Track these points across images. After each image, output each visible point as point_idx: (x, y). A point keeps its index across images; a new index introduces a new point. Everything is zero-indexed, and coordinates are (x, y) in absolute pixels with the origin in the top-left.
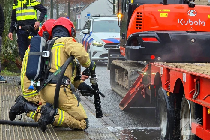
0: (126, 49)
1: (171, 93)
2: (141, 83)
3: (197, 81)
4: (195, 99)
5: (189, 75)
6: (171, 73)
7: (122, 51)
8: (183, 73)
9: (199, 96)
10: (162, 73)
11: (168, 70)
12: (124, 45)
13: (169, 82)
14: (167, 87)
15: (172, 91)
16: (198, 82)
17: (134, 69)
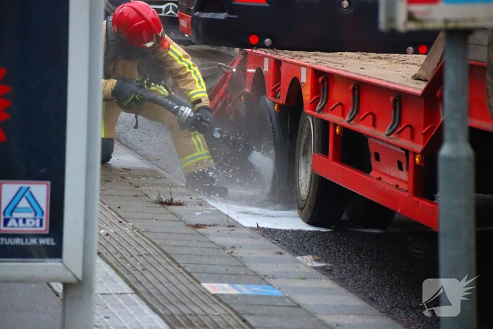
0: (194, 17)
1: (280, 106)
2: (226, 90)
3: (323, 81)
4: (319, 111)
5: (310, 71)
6: (283, 68)
7: (183, 23)
8: (303, 68)
9: (326, 107)
10: (266, 69)
11: (278, 63)
12: (189, 10)
13: (279, 85)
14: (275, 96)
15: (282, 101)
16: (325, 83)
17: (210, 66)
